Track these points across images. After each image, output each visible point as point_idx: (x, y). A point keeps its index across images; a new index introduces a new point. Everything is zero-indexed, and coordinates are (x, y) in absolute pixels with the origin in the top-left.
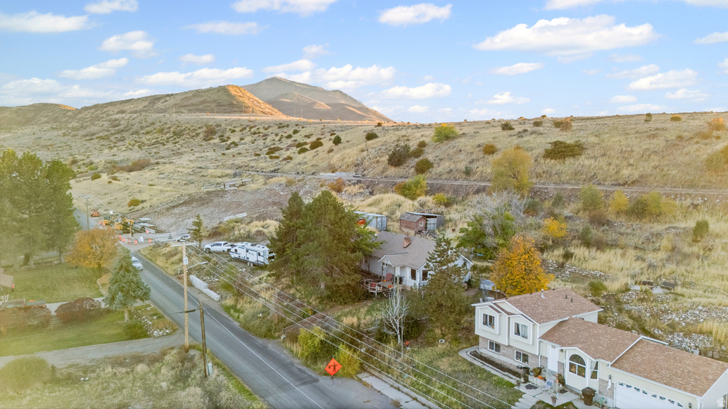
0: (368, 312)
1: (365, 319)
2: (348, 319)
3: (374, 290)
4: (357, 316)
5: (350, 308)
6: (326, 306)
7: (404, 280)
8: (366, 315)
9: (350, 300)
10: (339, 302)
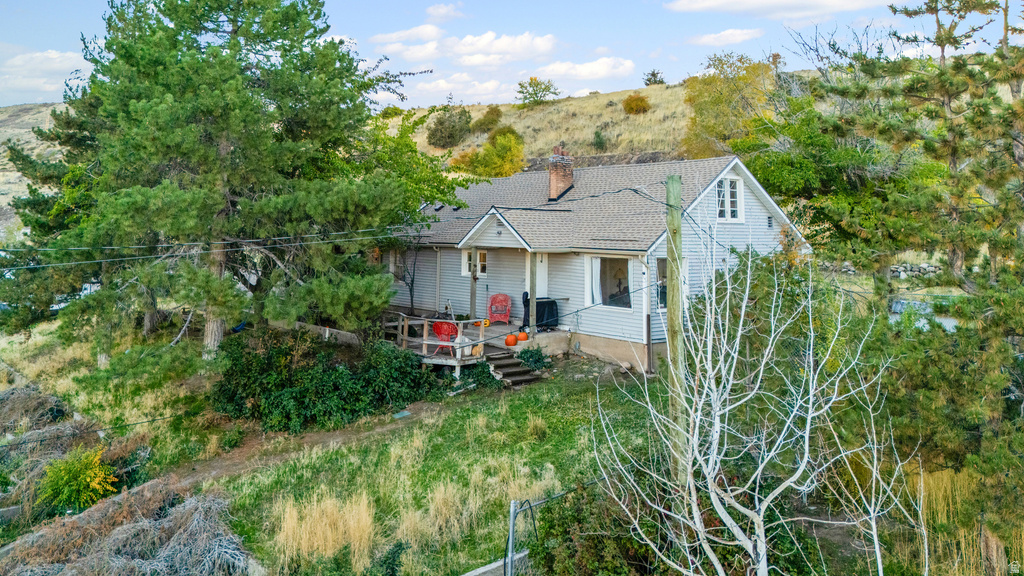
0: (435, 462)
1: (418, 503)
2: (313, 509)
3: (447, 352)
4: (372, 487)
5: (333, 445)
6: (203, 442)
7: (567, 310)
8: (424, 479)
9: (334, 401)
10: (276, 418)
